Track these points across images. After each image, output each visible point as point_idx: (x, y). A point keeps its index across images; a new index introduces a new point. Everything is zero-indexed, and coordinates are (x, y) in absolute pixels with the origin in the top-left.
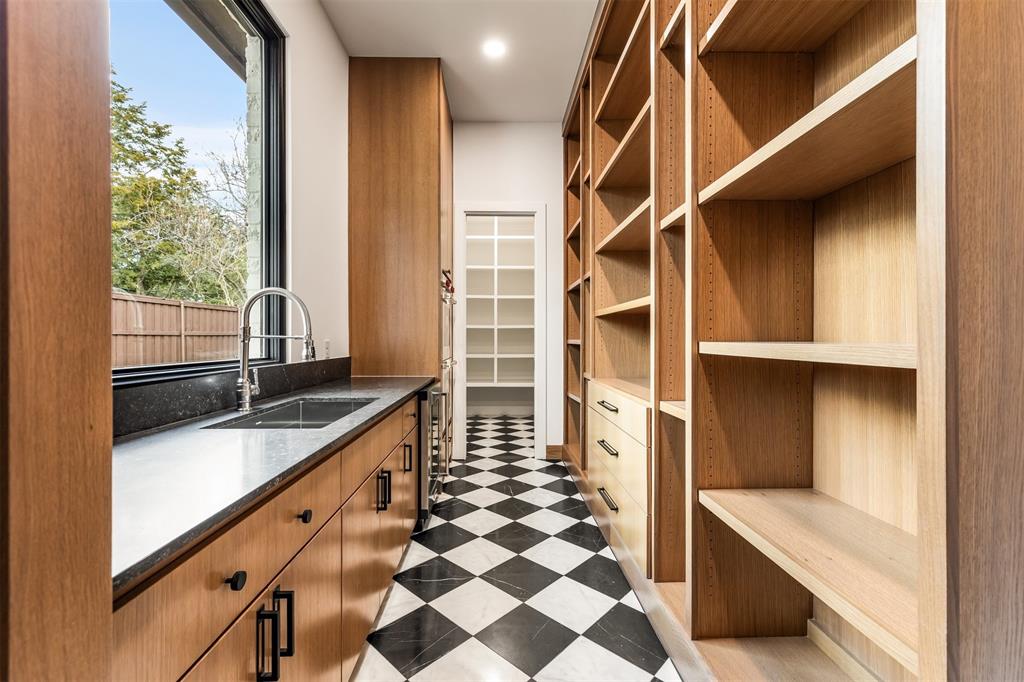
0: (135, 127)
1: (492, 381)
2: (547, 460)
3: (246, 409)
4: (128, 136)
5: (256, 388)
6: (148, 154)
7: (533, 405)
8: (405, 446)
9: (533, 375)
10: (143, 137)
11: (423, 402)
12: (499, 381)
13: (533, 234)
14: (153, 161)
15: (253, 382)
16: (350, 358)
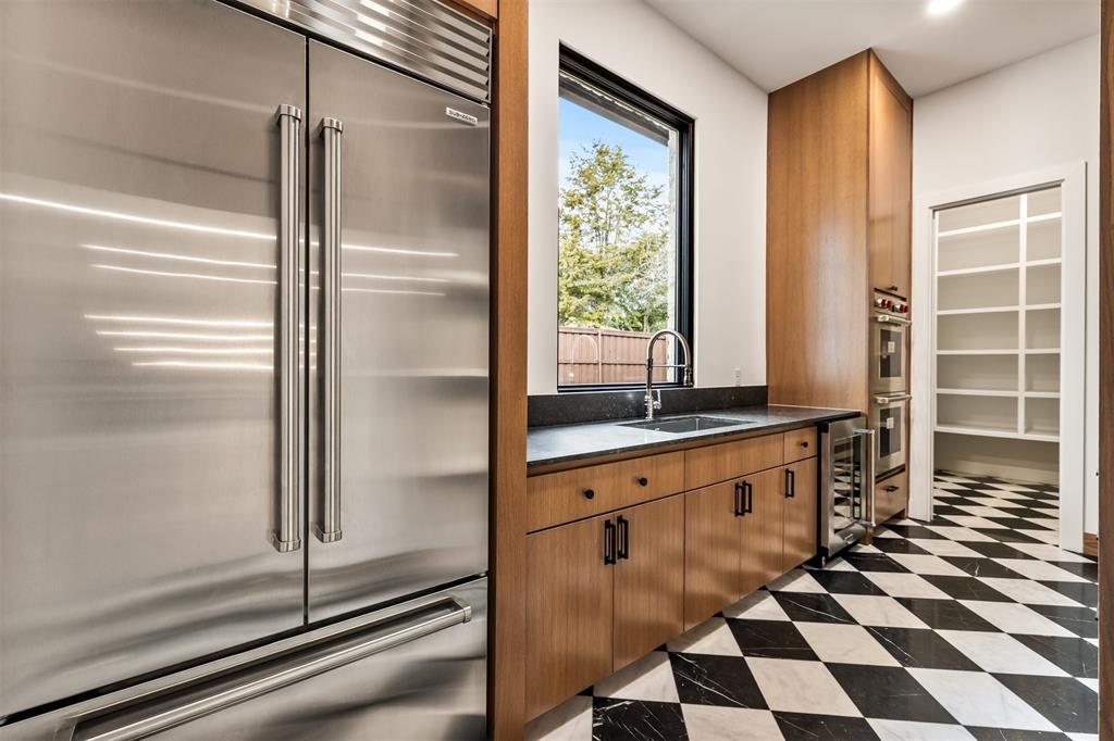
0: (641, 194)
1: (1015, 430)
2: (1084, 555)
3: (650, 418)
4: (636, 203)
5: (658, 404)
6: (650, 214)
7: (1057, 470)
8: (787, 471)
9: (1058, 425)
10: (646, 201)
11: (823, 434)
12: (1028, 430)
13: (1060, 210)
14: (652, 219)
15: (655, 399)
16: (767, 387)
